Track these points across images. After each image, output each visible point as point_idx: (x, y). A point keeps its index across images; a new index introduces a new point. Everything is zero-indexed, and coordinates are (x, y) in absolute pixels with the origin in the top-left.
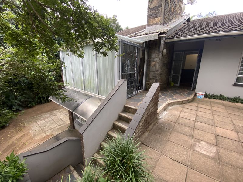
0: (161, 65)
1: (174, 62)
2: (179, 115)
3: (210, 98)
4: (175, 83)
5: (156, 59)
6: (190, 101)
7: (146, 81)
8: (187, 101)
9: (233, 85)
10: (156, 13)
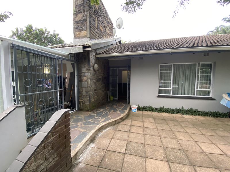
0: (94, 80)
1: (111, 77)
2: (107, 149)
3: (142, 111)
4: (114, 97)
5: (87, 74)
6: (124, 118)
7: (79, 98)
8: (121, 119)
9: (157, 97)
10: (82, 27)
